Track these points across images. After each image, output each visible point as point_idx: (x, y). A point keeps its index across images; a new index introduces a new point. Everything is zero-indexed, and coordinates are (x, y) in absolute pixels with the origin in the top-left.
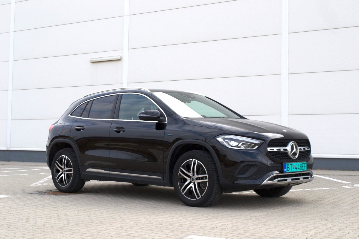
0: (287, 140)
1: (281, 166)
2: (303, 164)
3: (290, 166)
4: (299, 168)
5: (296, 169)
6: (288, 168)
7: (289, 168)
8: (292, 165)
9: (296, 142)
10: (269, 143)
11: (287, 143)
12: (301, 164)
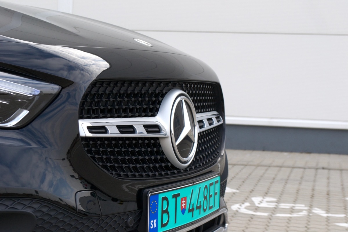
0: (159, 82)
1: (136, 208)
2: (211, 184)
3: (172, 201)
4: (199, 208)
5: (190, 211)
6: (163, 212)
7: (166, 212)
8: (179, 199)
9: (191, 95)
10: (85, 96)
11: (157, 96)
12: (206, 187)
